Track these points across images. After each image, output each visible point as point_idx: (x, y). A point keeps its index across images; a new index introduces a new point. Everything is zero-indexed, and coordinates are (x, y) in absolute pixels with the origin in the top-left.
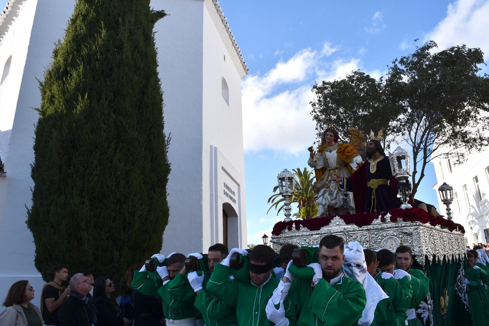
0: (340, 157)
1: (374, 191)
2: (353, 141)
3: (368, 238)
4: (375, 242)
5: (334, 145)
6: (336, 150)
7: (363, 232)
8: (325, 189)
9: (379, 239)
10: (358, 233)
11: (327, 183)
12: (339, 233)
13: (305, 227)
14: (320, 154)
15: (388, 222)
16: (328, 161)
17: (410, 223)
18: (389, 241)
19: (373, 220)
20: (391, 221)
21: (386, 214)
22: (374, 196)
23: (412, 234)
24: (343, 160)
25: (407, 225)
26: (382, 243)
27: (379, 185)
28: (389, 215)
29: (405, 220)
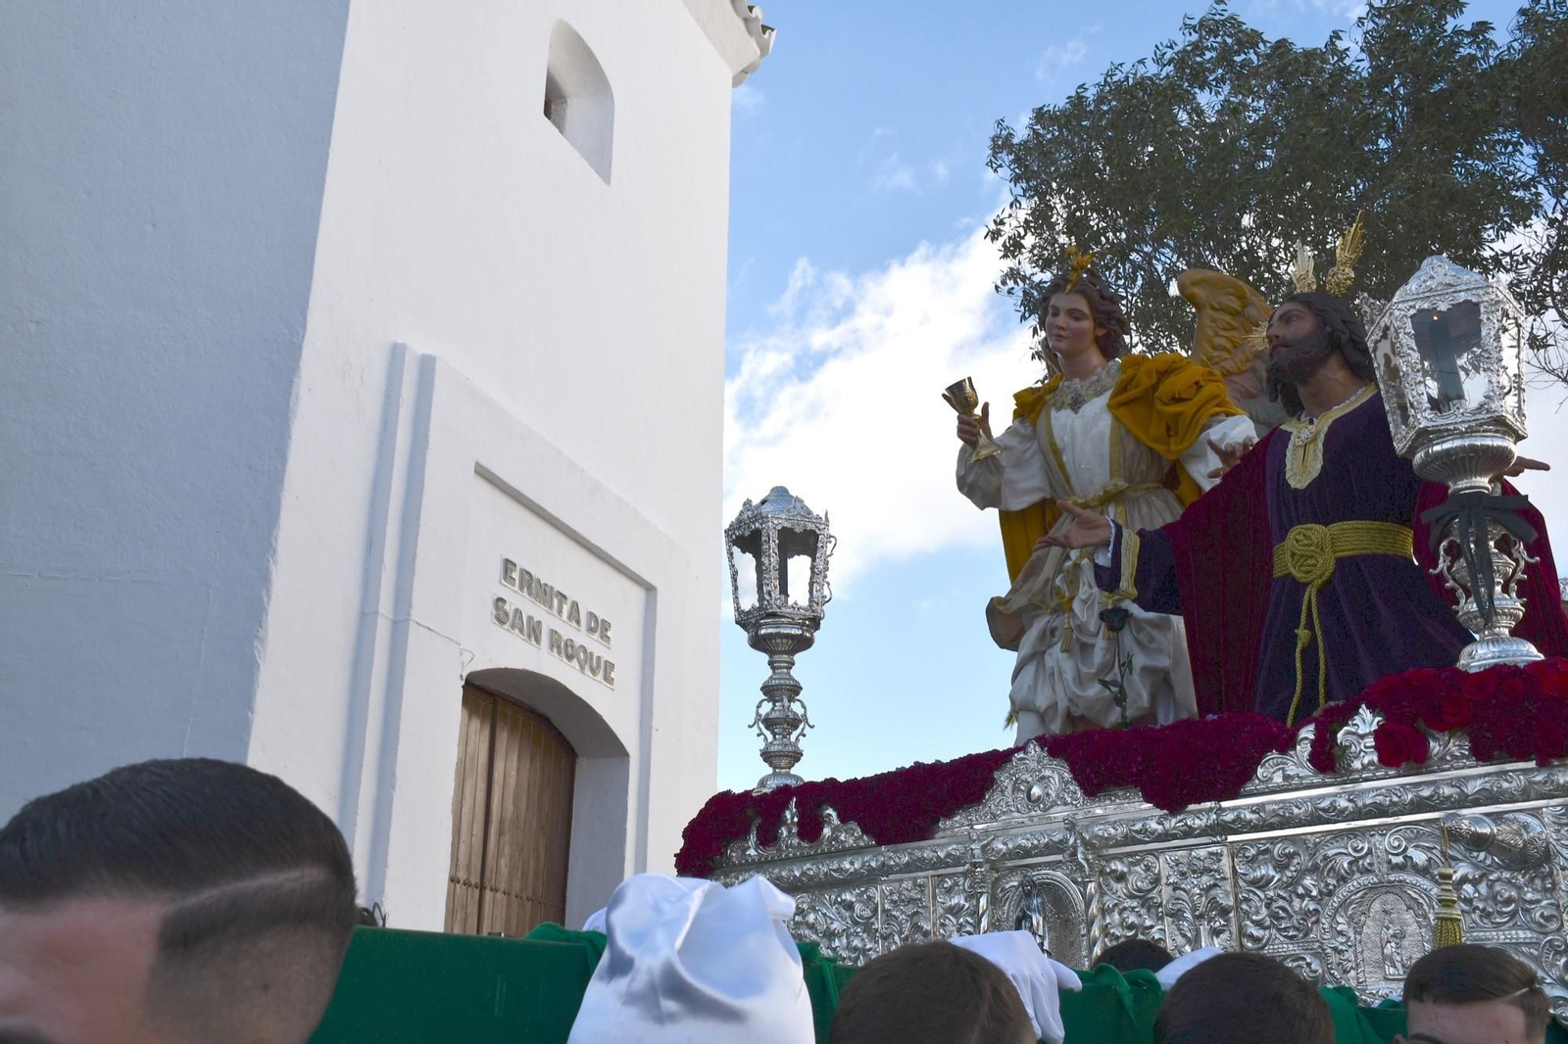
0: (1128, 432)
1: (1310, 595)
2: (1215, 348)
3: (1228, 886)
4: (1278, 918)
5: (1095, 367)
6: (1108, 394)
7: (1190, 847)
8: (1046, 619)
9: (1301, 897)
10: (1163, 851)
11: (1058, 581)
12: (1042, 854)
13: (853, 825)
14: (1022, 430)
15: (1364, 768)
16: (1064, 458)
17: (1525, 771)
18: (1376, 906)
19: (1257, 762)
20: (1380, 760)
21: (1347, 713)
22: (1310, 626)
23: (1547, 855)
24: (1150, 449)
25: (1502, 791)
26: (1325, 922)
27: (1340, 561)
28: (1366, 721)
29: (1482, 753)
